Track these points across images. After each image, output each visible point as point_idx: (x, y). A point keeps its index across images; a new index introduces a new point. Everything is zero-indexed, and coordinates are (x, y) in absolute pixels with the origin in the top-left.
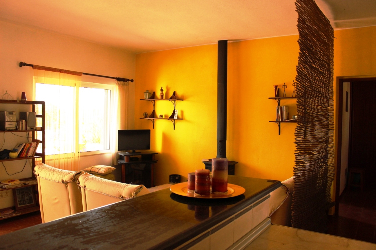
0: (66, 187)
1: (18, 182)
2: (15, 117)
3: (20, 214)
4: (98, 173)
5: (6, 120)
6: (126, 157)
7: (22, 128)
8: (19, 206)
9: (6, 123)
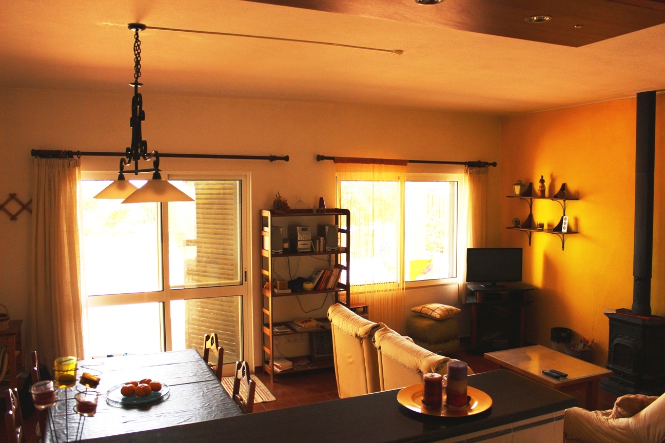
0: (361, 344)
1: (314, 323)
2: (310, 234)
3: (316, 368)
4: (430, 316)
5: (299, 239)
6: (478, 293)
7: (320, 249)
8: (316, 356)
9: (299, 242)
